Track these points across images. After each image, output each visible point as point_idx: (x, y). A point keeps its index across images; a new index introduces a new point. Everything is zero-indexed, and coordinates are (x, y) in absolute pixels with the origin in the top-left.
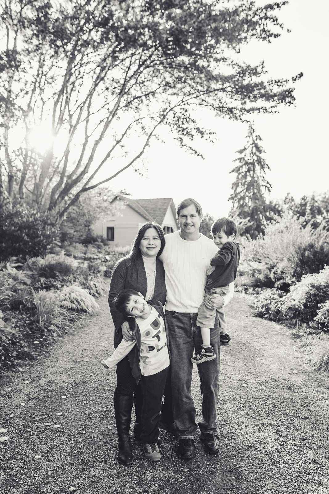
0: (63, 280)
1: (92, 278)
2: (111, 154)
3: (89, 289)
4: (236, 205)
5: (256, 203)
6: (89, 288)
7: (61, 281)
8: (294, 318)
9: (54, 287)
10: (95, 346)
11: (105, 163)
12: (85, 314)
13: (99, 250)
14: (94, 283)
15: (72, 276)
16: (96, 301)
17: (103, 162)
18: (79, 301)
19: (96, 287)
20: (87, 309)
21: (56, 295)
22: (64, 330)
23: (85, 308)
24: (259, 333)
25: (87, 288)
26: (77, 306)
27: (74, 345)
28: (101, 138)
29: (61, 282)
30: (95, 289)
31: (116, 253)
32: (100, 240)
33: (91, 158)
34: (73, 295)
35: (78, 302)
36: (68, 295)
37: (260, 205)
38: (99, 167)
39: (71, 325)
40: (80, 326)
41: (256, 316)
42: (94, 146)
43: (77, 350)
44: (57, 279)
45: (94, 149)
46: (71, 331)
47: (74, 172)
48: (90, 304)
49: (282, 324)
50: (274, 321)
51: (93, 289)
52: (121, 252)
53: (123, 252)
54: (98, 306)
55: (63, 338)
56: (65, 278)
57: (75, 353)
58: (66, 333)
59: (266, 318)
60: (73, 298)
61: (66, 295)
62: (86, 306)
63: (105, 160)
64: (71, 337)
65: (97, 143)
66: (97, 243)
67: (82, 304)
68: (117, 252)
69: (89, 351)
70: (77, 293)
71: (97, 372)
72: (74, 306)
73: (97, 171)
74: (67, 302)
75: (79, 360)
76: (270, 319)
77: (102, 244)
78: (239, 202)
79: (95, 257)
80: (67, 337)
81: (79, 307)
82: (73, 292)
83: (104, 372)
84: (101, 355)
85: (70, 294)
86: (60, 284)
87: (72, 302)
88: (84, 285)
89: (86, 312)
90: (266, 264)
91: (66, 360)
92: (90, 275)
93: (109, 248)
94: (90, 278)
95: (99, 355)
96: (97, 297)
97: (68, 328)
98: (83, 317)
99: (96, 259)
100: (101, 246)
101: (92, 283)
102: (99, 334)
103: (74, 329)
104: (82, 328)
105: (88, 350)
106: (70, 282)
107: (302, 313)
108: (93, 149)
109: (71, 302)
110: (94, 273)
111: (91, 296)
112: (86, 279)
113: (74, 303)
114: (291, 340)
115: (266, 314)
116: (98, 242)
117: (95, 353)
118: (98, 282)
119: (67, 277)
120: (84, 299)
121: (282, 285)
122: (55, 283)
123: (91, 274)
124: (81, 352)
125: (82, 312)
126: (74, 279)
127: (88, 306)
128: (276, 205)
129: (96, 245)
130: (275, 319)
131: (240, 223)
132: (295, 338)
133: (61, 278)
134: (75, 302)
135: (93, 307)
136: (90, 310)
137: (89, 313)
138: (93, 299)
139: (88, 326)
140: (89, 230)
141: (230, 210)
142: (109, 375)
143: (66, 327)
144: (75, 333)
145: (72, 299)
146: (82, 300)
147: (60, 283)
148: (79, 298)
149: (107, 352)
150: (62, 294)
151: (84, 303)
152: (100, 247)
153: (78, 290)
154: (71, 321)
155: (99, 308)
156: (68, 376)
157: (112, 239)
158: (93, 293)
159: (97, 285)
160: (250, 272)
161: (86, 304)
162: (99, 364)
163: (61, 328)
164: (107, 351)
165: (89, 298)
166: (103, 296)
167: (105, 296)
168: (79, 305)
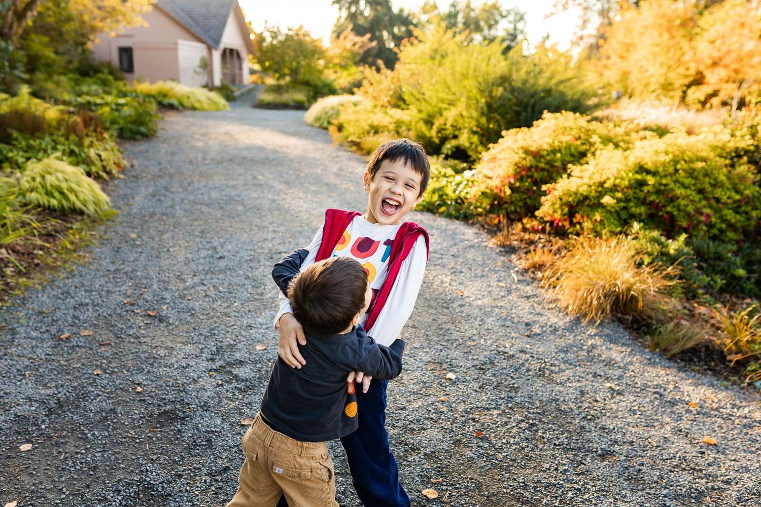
0: (29, 148)
1: (92, 142)
3: (88, 165)
4: (344, 13)
5: (376, 10)
6: (87, 162)
7: (25, 148)
8: (490, 211)
9: (11, 162)
10: (104, 293)
12: (79, 218)
13: (107, 89)
14: (98, 152)
15: (48, 139)
16: (103, 190)
18: (66, 191)
19: (102, 160)
20: (84, 208)
21: (11, 180)
22: (33, 259)
23: (79, 205)
24: (439, 247)
25: (83, 163)
26: (60, 202)
27: (55, 293)
29: (26, 152)
31: (139, 95)
32: (106, 71)
34: (50, 179)
35: (61, 192)
36: (38, 179)
37: (385, 15)
39: (48, 245)
40: (69, 246)
41: (422, 211)
43: (63, 307)
44: (14, 145)
46: (50, 260)
48: (89, 197)
49: (473, 224)
50: (457, 218)
51: (94, 165)
54: (107, 199)
55: (29, 278)
56: (32, 142)
57: (59, 314)
58: (37, 265)
59: (441, 214)
60: (52, 185)
61: (34, 179)
62: (81, 202)
64: (48, 275)
66: (100, 75)
67: (72, 197)
69: (90, 307)
70: (60, 175)
71: (113, 365)
72: (54, 202)
74: (38, 196)
75: (66, 335)
76: (449, 216)
78: (349, 8)
79: (99, 101)
80: (39, 275)
81: (65, 203)
82: (50, 174)
83: (130, 364)
84: (120, 315)
85: (43, 177)
86: (22, 156)
87: (49, 194)
88: (76, 157)
89: (81, 213)
90: (420, 111)
91: (34, 334)
92: (87, 135)
93: (125, 85)
94: (87, 141)
95: (114, 316)
96: (105, 180)
97: (41, 252)
98: (76, 226)
99: (101, 105)
100: (109, 81)
101: (92, 153)
102: (113, 263)
103: (55, 255)
104: (75, 251)
105: (87, 304)
106: (45, 151)
107: (506, 202)
109: (46, 194)
110: (95, 131)
111: (90, 180)
112: (80, 144)
113: (54, 197)
114: (502, 258)
115: (440, 206)
116: (103, 73)
117: (104, 311)
118: (106, 149)
119: (38, 142)
120: (75, 187)
121: (454, 150)
122: (10, 155)
123: (90, 133)
124: (71, 312)
125: (72, 214)
126: (53, 144)
127: (85, 200)
128: (409, 15)
129: (99, 79)
130: (457, 214)
131: (354, 44)
132: (506, 252)
133: (24, 143)
134: (56, 194)
135: (97, 203)
136: (90, 210)
137: (89, 216)
138: (96, 187)
139: (87, 246)
140: (84, 51)
141: (335, 22)
142: (141, 371)
143: (35, 252)
144: (59, 263)
145: (49, 187)
146: (71, 190)
147: (21, 153)
148: (64, 185)
149: (134, 308)
150: (25, 178)
151: (77, 196)
152: (107, 82)
153: (61, 169)
154: (49, 236)
155: (111, 204)
156: (40, 381)
157: (130, 69)
158: (98, 173)
159: (104, 155)
160: (392, 127)
161: (81, 196)
162: (114, 339)
163: (23, 254)
164: (132, 305)
165: (86, 185)
166: (119, 178)
167: (122, 176)
168: (66, 201)
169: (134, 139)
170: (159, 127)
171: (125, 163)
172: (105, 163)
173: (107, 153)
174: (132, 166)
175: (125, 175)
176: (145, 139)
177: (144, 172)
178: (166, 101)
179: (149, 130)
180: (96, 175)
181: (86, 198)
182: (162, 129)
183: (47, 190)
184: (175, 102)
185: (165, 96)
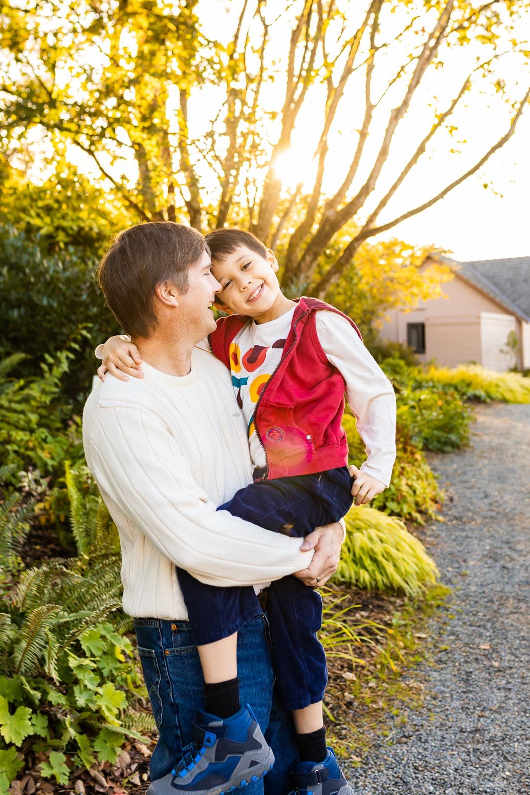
1: (403, 468)
2: (427, 145)
3: (398, 503)
11: (414, 167)
12: (399, 602)
13: (398, 377)
14: (411, 483)
17: (409, 166)
18: (380, 558)
19: (415, 495)
20: (404, 585)
22: (342, 689)
23: (398, 580)
25: (393, 500)
26: (372, 576)
28: (405, 103)
30: (411, 499)
31: (437, 385)
32: (397, 354)
33: (384, 153)
35: (374, 560)
38: (400, 179)
39: (362, 661)
42: (390, 122)
45: (389, 132)
46: (367, 694)
47: (341, 194)
48: (410, 566)
51: (406, 502)
52: (448, 381)
53: (454, 382)
54: (433, 565)
55: (339, 735)
58: (349, 705)
60: (362, 549)
62: (401, 575)
63: (414, 160)
65: (397, 114)
67: (390, 569)
68: (439, 381)
70: (373, 533)
72: (365, 576)
73: (395, 187)
77: (402, 363)
81: (379, 577)
87: (358, 562)
89: (400, 592)
93: (419, 372)
96: (420, 524)
98: (396, 619)
100: (401, 368)
101: (403, 484)
103: (373, 683)
104: (401, 676)
108: (387, 130)
109: (354, 561)
110: (405, 450)
113: (364, 567)
116: (394, 358)
118: (419, 478)
120: (393, 552)
125: (388, 595)
127: (407, 573)
129: (389, 365)
134: (368, 562)
135: (420, 576)
136: (413, 588)
137: (411, 599)
140: (371, 331)
144: (381, 703)
145: (357, 551)
146: (388, 556)
148: (378, 549)
151: (395, 566)
152: (398, 369)
153: (373, 521)
155: (439, 575)
157: (421, 347)
158: (409, 514)
159: (419, 487)
161: (403, 567)
165: (407, 548)
166: (437, 520)
167: (441, 518)
168: (381, 573)
169: (442, 451)
170: (471, 431)
171: (443, 495)
172: (420, 500)
173: (420, 482)
174: (451, 500)
175: (445, 515)
176: (456, 450)
177: (469, 510)
178: (470, 392)
179: (462, 438)
180: (408, 517)
181: (408, 569)
182: (474, 435)
183: (354, 555)
184: (482, 394)
185: (469, 385)
